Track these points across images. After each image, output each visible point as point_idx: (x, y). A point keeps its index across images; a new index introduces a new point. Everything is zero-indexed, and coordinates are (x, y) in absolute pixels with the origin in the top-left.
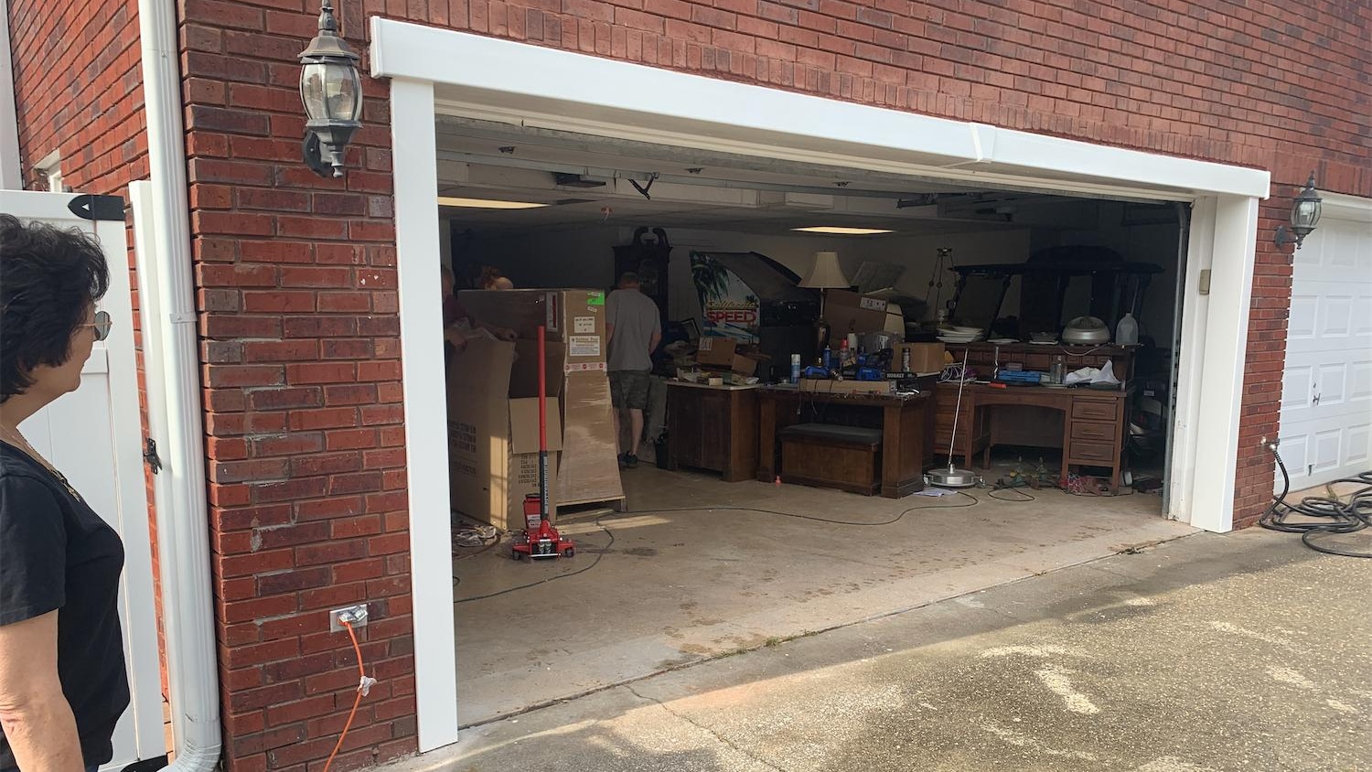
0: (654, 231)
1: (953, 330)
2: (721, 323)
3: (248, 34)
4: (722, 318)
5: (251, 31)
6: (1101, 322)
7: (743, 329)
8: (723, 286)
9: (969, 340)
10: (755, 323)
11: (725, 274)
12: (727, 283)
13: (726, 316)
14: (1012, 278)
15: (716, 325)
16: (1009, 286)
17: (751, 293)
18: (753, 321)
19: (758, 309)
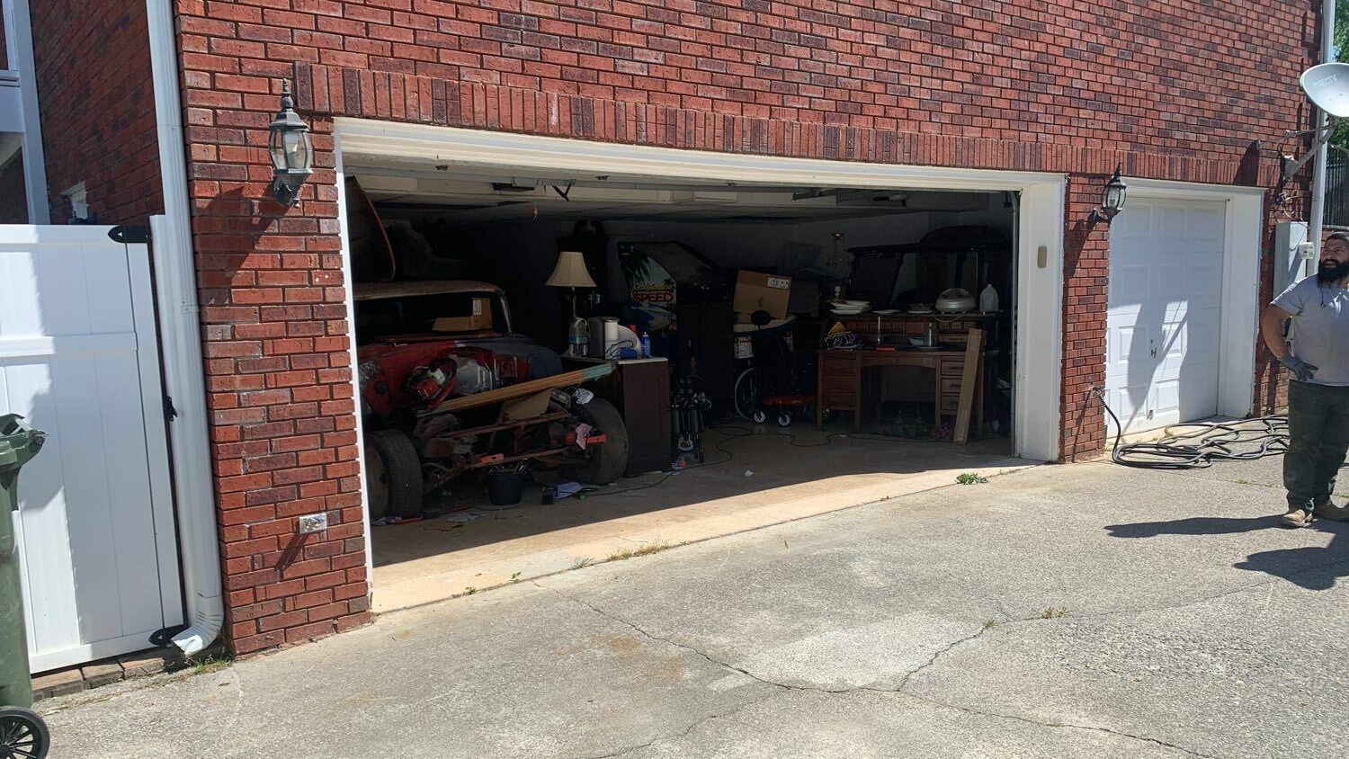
0: (592, 224)
1: (845, 303)
2: (645, 303)
3: (231, 112)
4: (646, 298)
5: (233, 109)
6: (967, 293)
7: (663, 308)
8: (646, 272)
9: (858, 312)
10: (673, 302)
11: (647, 261)
12: (648, 268)
13: (648, 297)
14: (905, 256)
15: (641, 305)
16: (901, 263)
17: (668, 276)
18: (670, 300)
19: (675, 290)
